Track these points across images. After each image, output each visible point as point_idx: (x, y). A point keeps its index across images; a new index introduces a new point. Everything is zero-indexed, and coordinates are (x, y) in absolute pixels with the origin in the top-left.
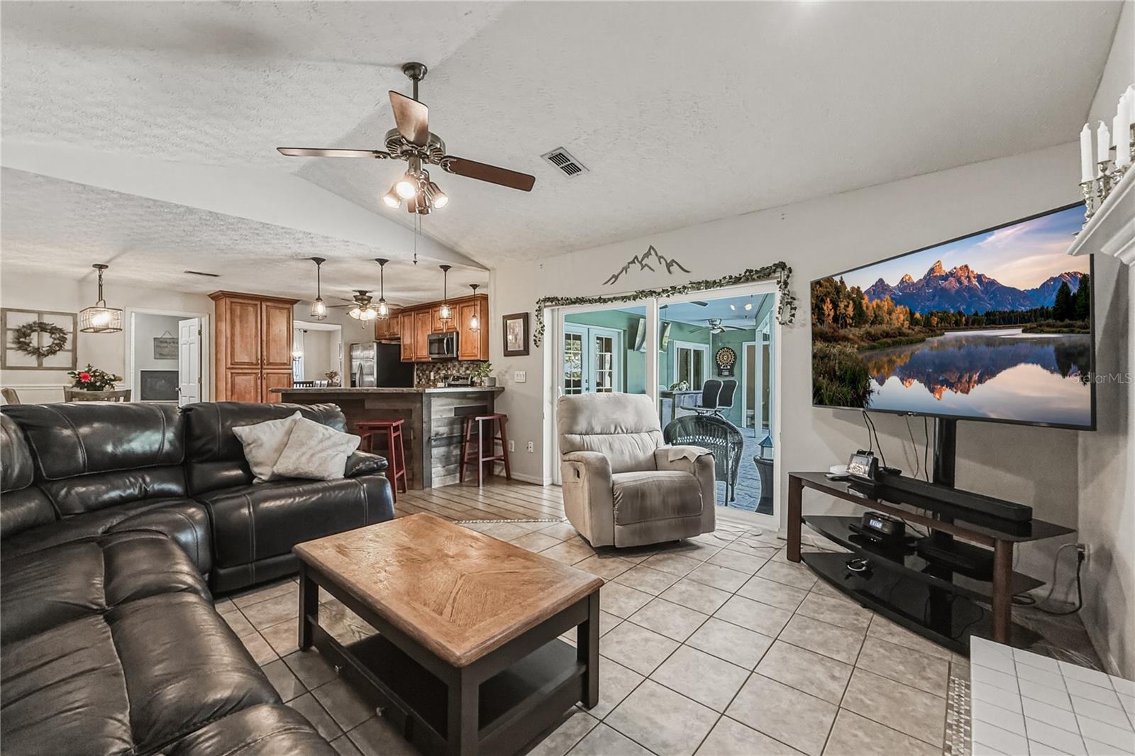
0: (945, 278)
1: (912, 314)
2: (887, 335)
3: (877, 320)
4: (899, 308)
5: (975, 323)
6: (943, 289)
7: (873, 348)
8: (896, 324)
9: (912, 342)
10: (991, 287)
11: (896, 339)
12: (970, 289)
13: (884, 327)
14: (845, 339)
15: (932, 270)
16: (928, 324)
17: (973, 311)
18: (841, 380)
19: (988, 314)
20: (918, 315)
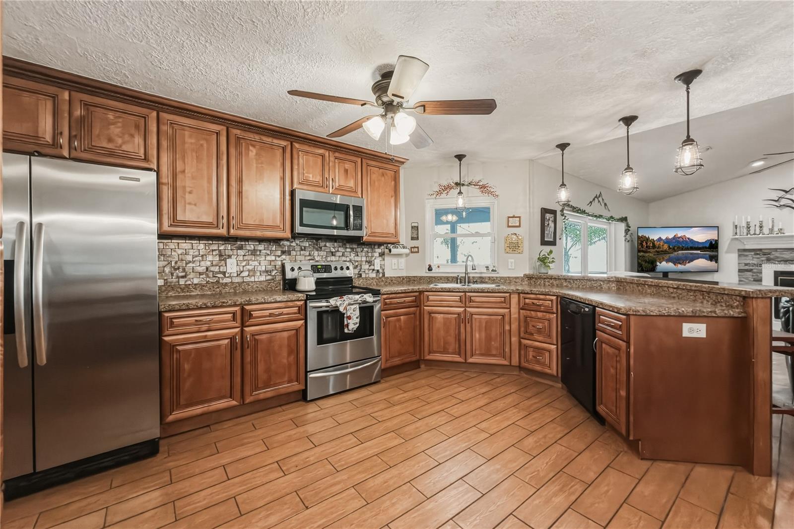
0: (679, 238)
1: (669, 246)
2: (662, 251)
3: (659, 247)
4: (665, 245)
5: (687, 249)
6: (678, 241)
7: (657, 255)
8: (665, 249)
9: (669, 253)
10: (692, 241)
11: (665, 252)
12: (686, 241)
13: (661, 249)
14: (650, 252)
15: (675, 236)
16: (674, 249)
17: (687, 246)
18: (649, 262)
19: (691, 247)
20: (671, 247)
